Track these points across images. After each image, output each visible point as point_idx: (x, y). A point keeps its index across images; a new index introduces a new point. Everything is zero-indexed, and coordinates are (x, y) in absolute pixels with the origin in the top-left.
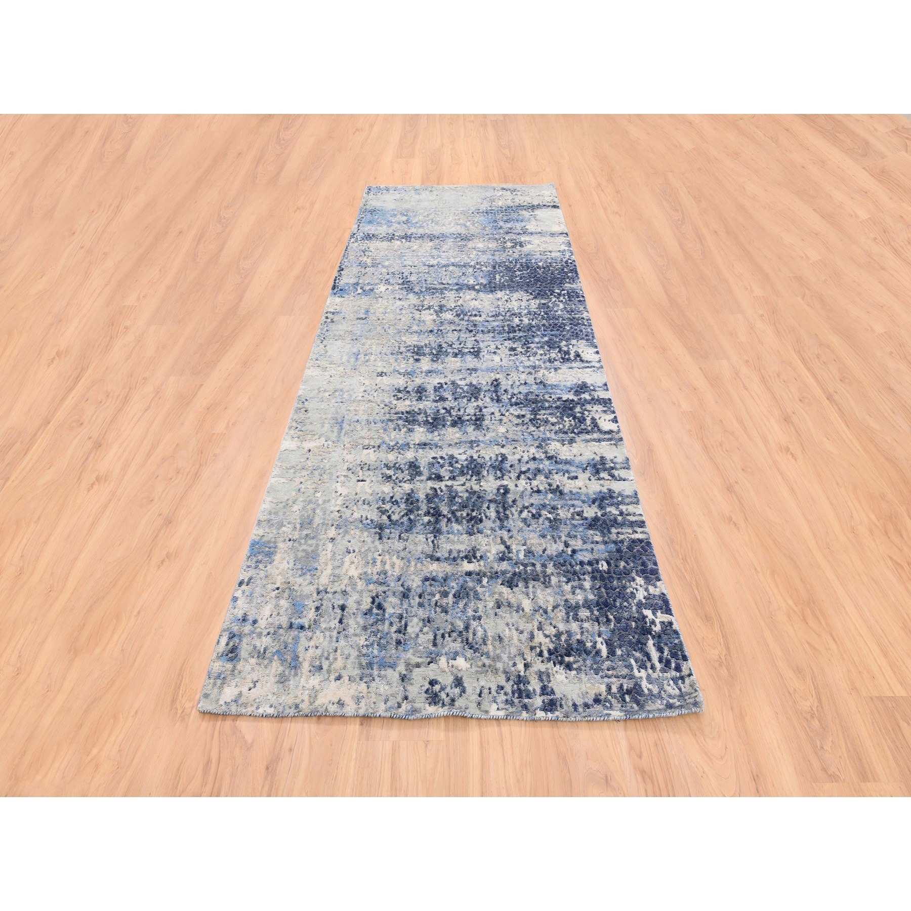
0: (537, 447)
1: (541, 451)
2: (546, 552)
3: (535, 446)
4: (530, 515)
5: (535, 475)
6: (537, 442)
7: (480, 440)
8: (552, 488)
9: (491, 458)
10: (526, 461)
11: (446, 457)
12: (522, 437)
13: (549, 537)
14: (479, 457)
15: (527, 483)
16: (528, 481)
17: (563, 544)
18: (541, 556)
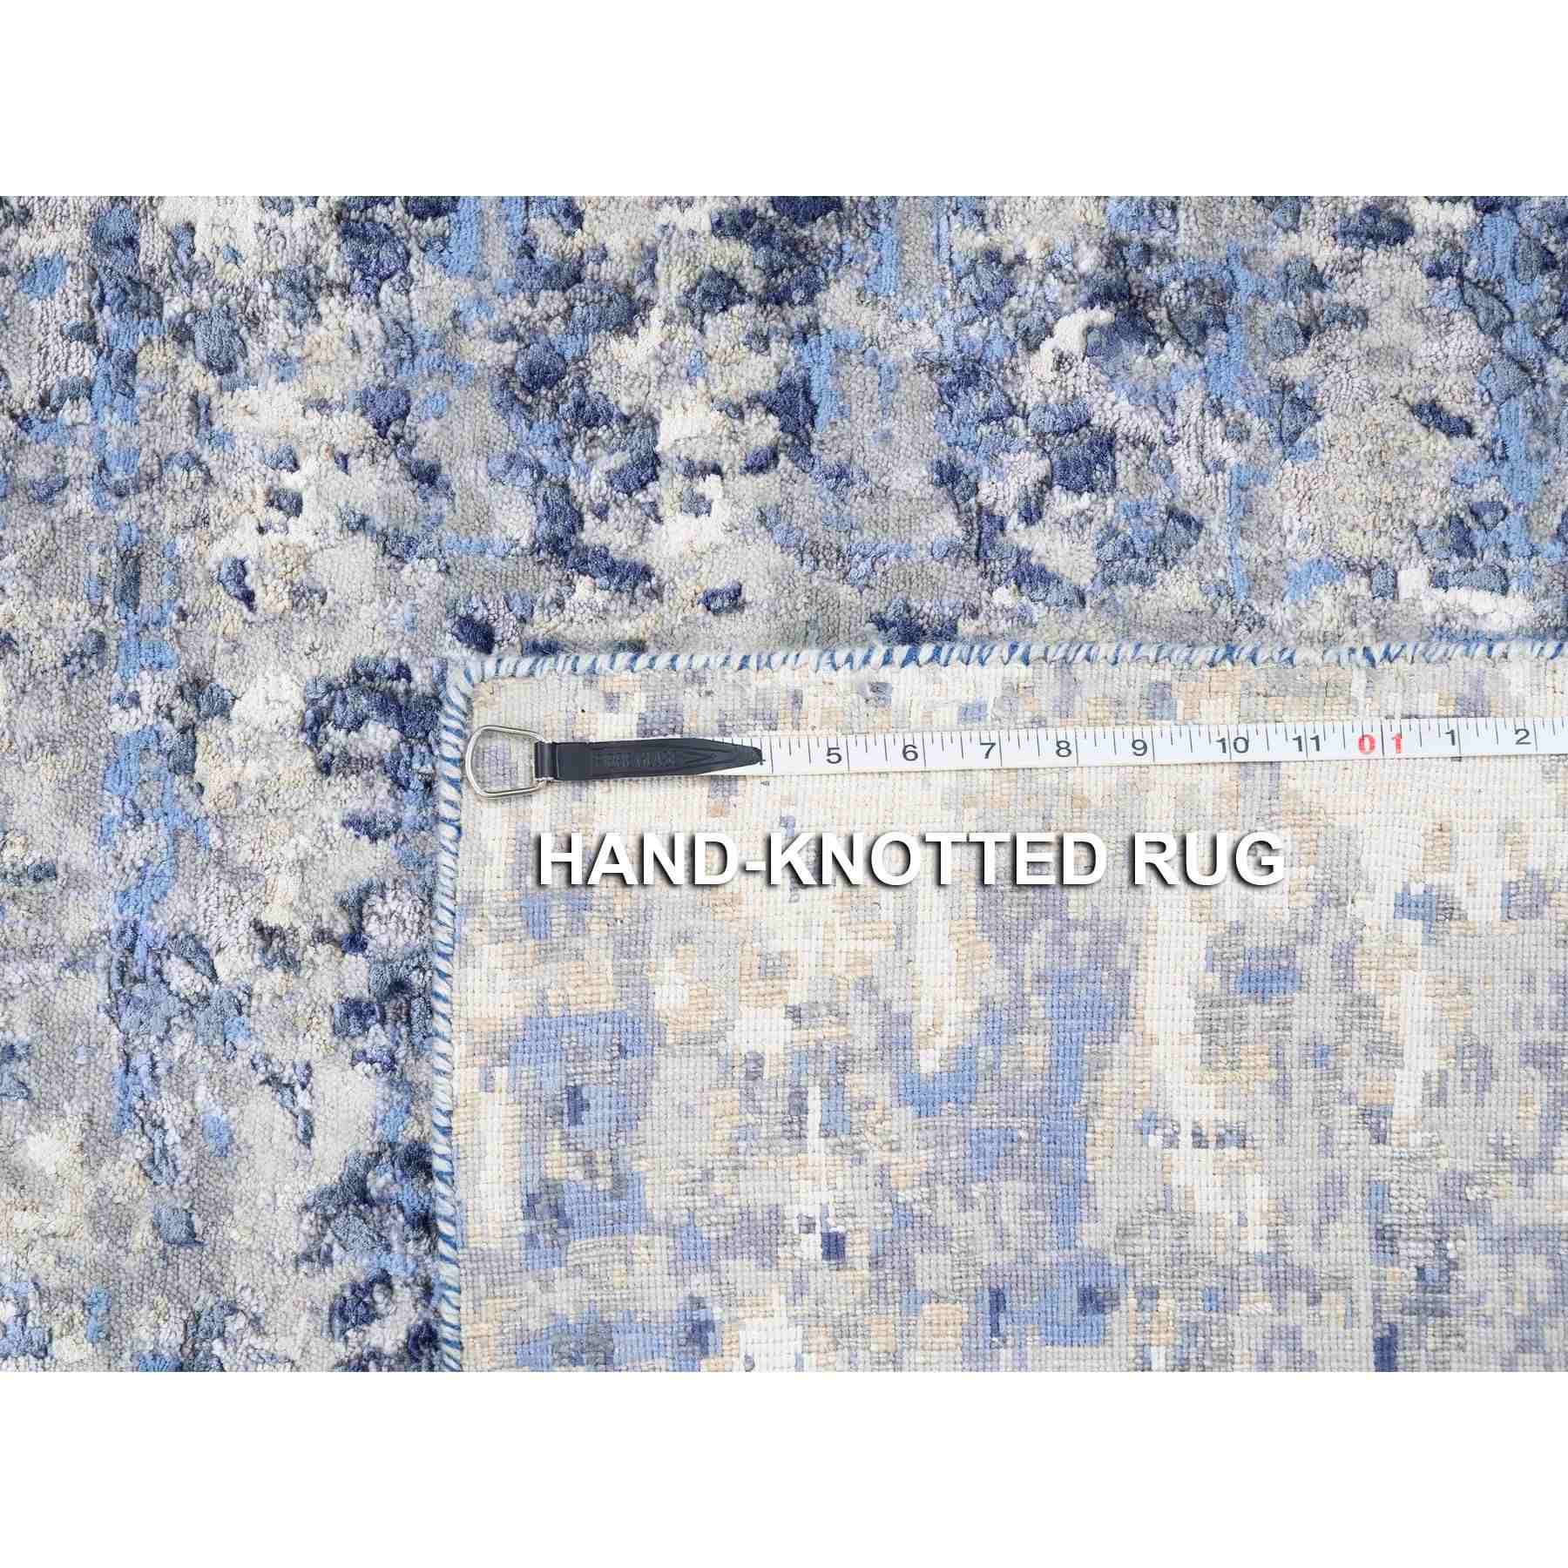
0: (224, 366)
1: (277, 329)
2: (1455, 407)
3: (207, 383)
4: (1063, 503)
5: (589, 415)
6: (154, 359)
7: (112, 920)
8: (753, 281)
9: (366, 827)
10: (403, 489)
11: (350, 1267)
12: (79, 500)
13: (1300, 368)
14: (355, 942)
15: (697, 506)
16: (668, 488)
17: (1375, 258)
18: (1497, 454)
